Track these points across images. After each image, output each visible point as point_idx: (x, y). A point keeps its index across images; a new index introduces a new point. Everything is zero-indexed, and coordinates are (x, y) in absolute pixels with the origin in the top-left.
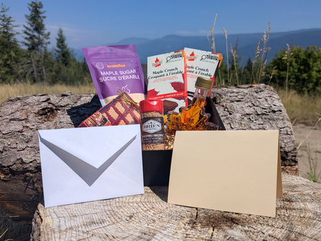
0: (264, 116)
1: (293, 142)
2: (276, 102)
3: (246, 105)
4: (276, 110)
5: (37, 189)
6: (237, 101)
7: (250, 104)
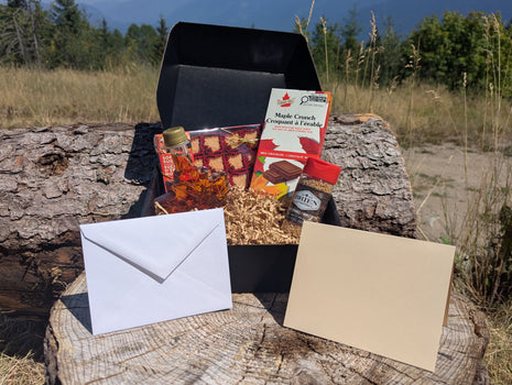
0: (372, 173)
1: (411, 210)
2: (392, 151)
3: (348, 154)
4: (390, 162)
5: (41, 275)
6: (335, 147)
7: (353, 152)
